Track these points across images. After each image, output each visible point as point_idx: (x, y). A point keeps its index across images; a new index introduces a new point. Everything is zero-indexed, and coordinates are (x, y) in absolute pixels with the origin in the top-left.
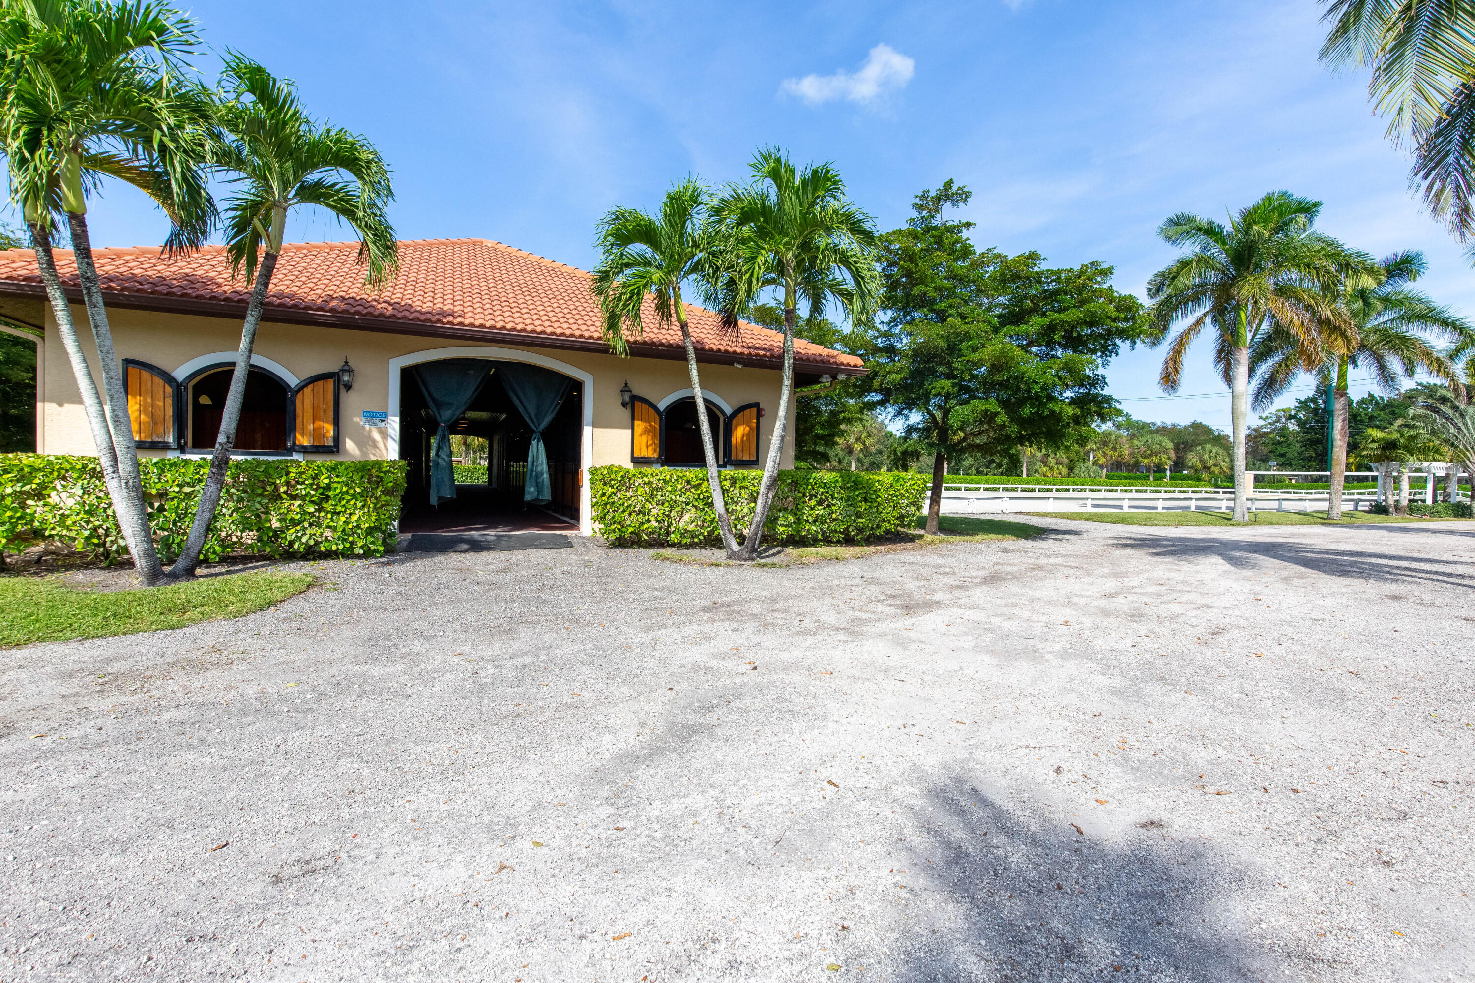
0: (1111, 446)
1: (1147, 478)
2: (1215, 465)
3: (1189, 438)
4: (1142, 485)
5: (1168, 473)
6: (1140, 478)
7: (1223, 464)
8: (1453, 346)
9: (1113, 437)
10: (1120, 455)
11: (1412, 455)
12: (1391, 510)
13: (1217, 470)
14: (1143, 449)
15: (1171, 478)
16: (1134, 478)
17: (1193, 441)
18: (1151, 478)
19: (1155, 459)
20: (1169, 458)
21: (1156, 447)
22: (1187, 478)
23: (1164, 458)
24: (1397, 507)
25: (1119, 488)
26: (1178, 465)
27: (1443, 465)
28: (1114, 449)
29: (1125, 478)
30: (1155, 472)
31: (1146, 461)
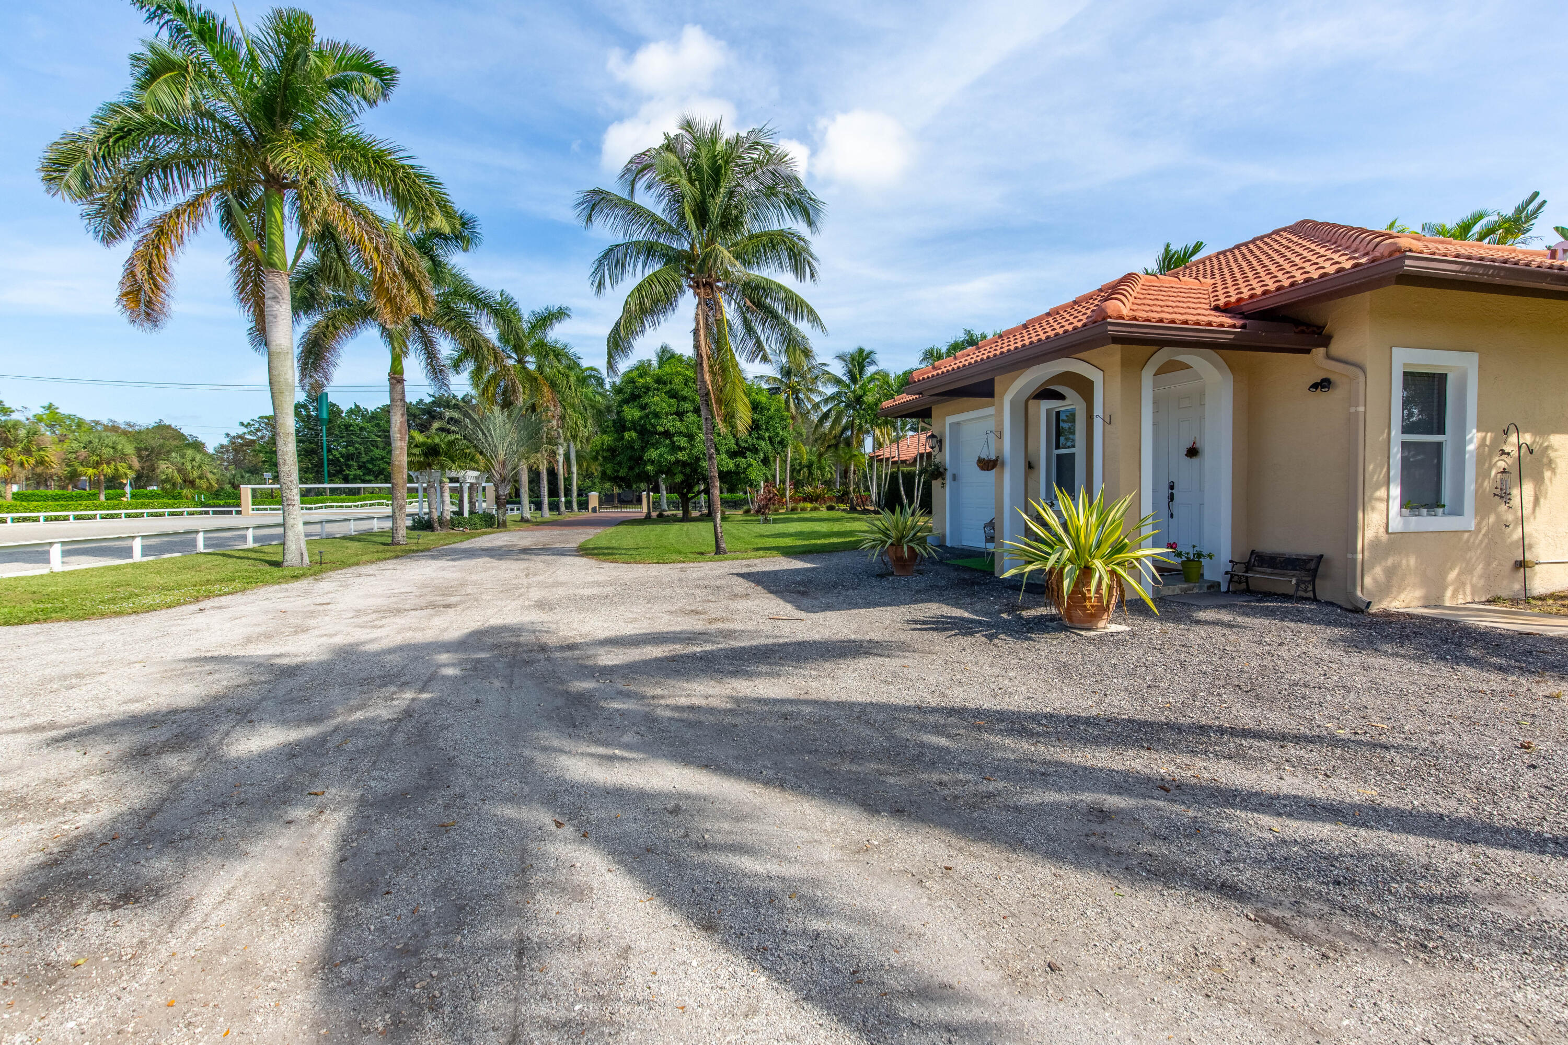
0: (20, 447)
1: (95, 496)
2: (200, 478)
3: (155, 443)
4: (87, 508)
5: (128, 489)
6: (81, 497)
7: (210, 476)
8: (456, 354)
9: (22, 433)
10: (41, 462)
11: (453, 462)
12: (436, 525)
13: (204, 484)
14: (83, 453)
15: (133, 496)
16: (71, 498)
17: (162, 446)
18: (102, 497)
19: (108, 470)
20: (130, 468)
21: (107, 452)
22: (153, 496)
23: (122, 468)
24: (441, 522)
25: (42, 515)
26: (141, 480)
27: (476, 473)
28: (27, 451)
29: (55, 498)
30: (108, 488)
31: (90, 471)
